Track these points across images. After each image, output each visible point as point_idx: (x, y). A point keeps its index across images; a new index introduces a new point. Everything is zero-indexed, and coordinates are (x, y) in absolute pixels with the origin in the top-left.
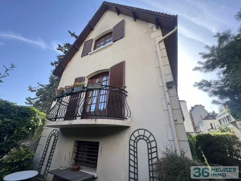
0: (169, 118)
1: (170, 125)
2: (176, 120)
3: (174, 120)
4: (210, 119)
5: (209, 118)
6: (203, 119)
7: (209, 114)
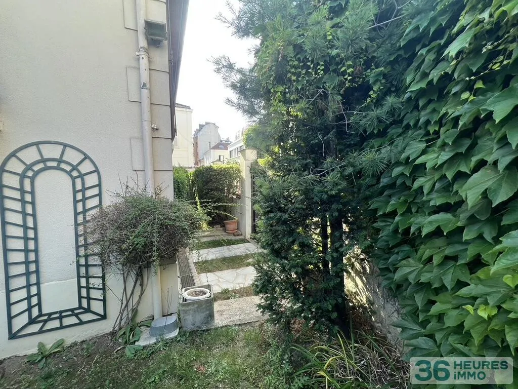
0: (142, 121)
1: (142, 139)
2: (157, 129)
3: (152, 128)
4: (221, 149)
5: (220, 146)
6: (211, 147)
7: (221, 141)
